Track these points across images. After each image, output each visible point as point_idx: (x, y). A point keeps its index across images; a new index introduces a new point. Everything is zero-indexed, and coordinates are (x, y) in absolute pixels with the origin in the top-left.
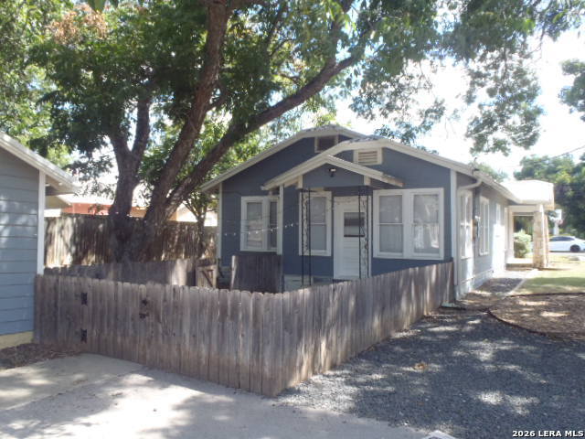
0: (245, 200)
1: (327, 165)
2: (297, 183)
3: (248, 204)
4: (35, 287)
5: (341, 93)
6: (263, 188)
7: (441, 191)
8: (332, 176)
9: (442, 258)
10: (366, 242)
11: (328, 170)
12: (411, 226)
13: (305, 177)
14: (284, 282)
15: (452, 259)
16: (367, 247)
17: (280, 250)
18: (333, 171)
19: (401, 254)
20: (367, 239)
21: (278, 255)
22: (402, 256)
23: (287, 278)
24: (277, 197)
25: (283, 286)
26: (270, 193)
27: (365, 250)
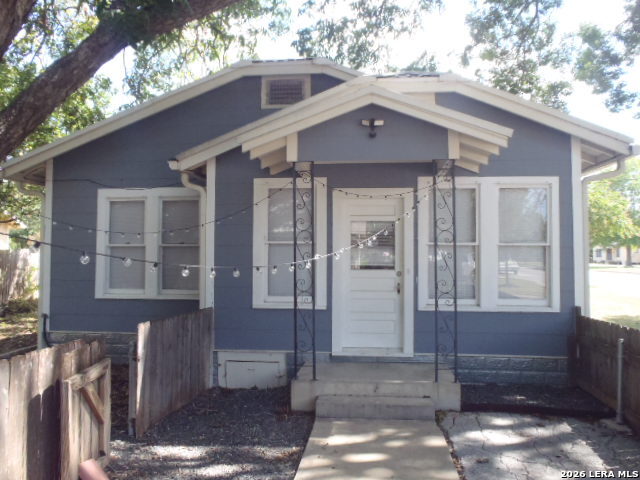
0: (105, 196)
2: (283, 150)
3: (112, 203)
5: (273, 26)
6: (173, 165)
8: (372, 136)
9: (556, 308)
10: (398, 280)
11: (366, 123)
12: (496, 249)
13: (303, 135)
14: (217, 365)
15: (577, 310)
16: (399, 290)
17: (208, 300)
18: (378, 123)
19: (472, 302)
20: (400, 274)
21: (202, 307)
22: (478, 305)
23: (223, 356)
24: (199, 188)
25: (216, 375)
26: (185, 178)
27: (395, 295)
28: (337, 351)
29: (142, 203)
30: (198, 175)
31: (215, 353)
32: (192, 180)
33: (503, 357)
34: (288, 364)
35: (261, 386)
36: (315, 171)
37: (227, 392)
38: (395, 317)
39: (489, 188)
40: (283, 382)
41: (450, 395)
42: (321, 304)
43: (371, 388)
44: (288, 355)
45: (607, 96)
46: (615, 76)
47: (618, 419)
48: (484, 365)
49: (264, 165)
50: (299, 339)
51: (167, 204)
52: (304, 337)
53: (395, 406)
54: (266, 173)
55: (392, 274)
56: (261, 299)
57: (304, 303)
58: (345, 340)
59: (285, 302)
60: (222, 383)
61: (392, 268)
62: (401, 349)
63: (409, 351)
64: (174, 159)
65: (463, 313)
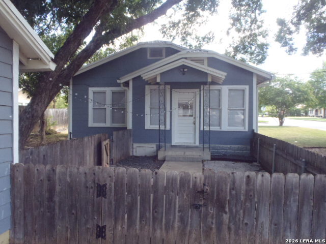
0: (91, 90)
1: (183, 65)
2: (156, 78)
3: (94, 93)
4: (13, 178)
6: (118, 81)
7: (247, 87)
8: (184, 74)
9: (247, 130)
10: (194, 120)
11: (182, 70)
12: (227, 110)
13: (162, 74)
14: (133, 148)
15: (253, 130)
16: (194, 123)
17: (130, 126)
18: (185, 70)
19: (219, 128)
20: (195, 118)
21: (128, 128)
22: (221, 129)
23: (135, 145)
24: (126, 88)
25: (133, 152)
26: (122, 85)
27: (193, 125)
28: (173, 143)
29: (104, 93)
30: (126, 84)
31: (133, 144)
32: (124, 86)
33: (229, 146)
34: (157, 148)
35: (148, 155)
36: (166, 83)
37: (137, 157)
38: (193, 132)
39: (225, 89)
40: (155, 154)
41: (207, 155)
42: (168, 128)
43: (183, 153)
44: (157, 145)
45: (287, 48)
46: (291, 39)
47: (258, 162)
48: (223, 149)
49: (149, 82)
50: (160, 138)
51: (114, 93)
52: (162, 137)
53: (190, 158)
54: (150, 84)
55: (192, 118)
56: (148, 126)
57: (162, 128)
58: (176, 140)
59: (156, 127)
60: (135, 154)
61: (192, 116)
62: (195, 143)
63: (197, 144)
64: (118, 79)
65: (212, 131)
